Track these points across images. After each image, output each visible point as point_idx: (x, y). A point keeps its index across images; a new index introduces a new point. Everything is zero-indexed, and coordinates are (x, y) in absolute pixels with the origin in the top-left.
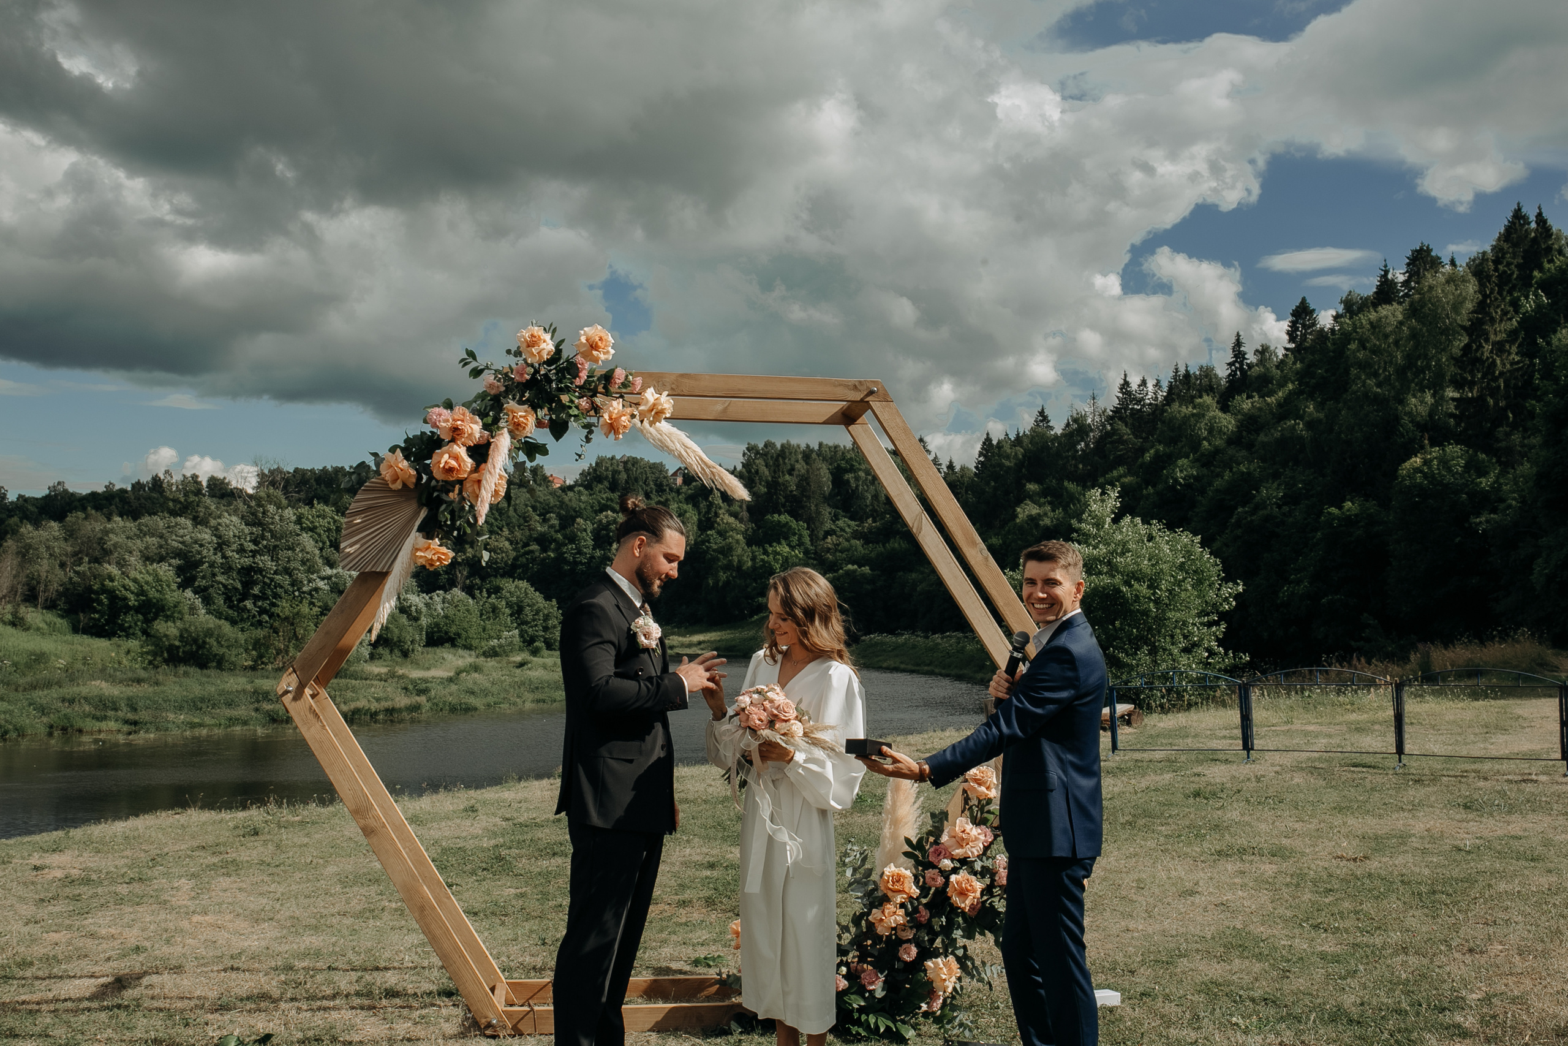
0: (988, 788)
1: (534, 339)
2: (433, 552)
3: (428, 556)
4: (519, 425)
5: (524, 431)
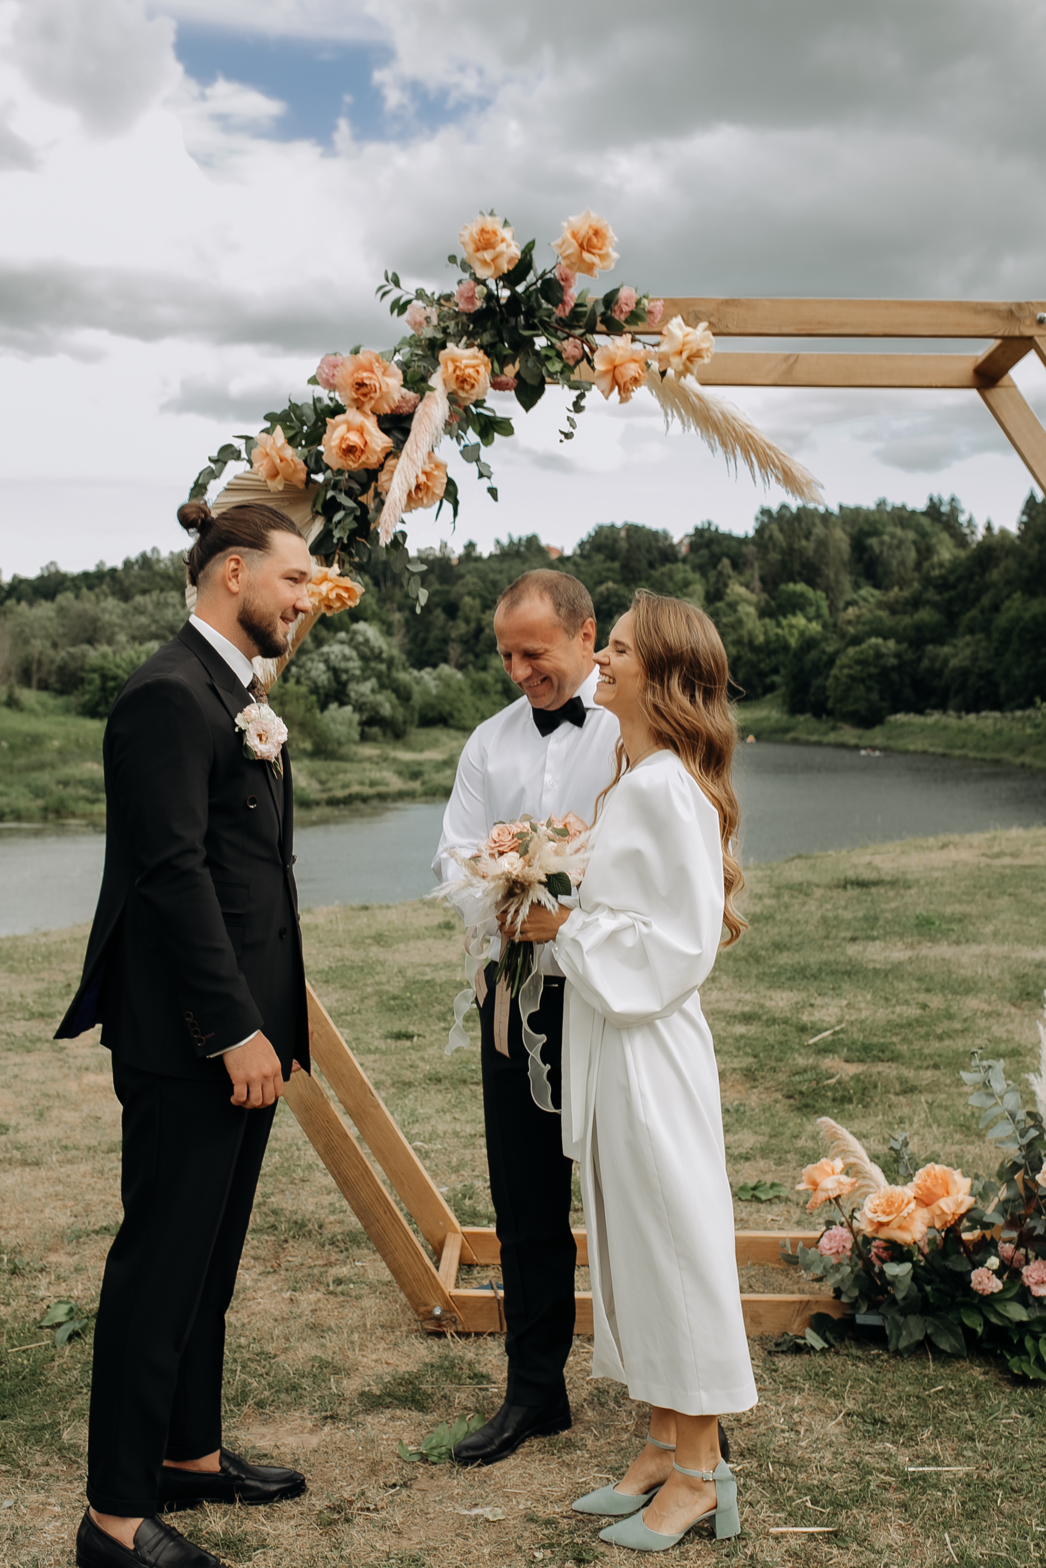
1: (486, 236)
2: (331, 585)
3: (324, 594)
4: (464, 381)
5: (474, 391)
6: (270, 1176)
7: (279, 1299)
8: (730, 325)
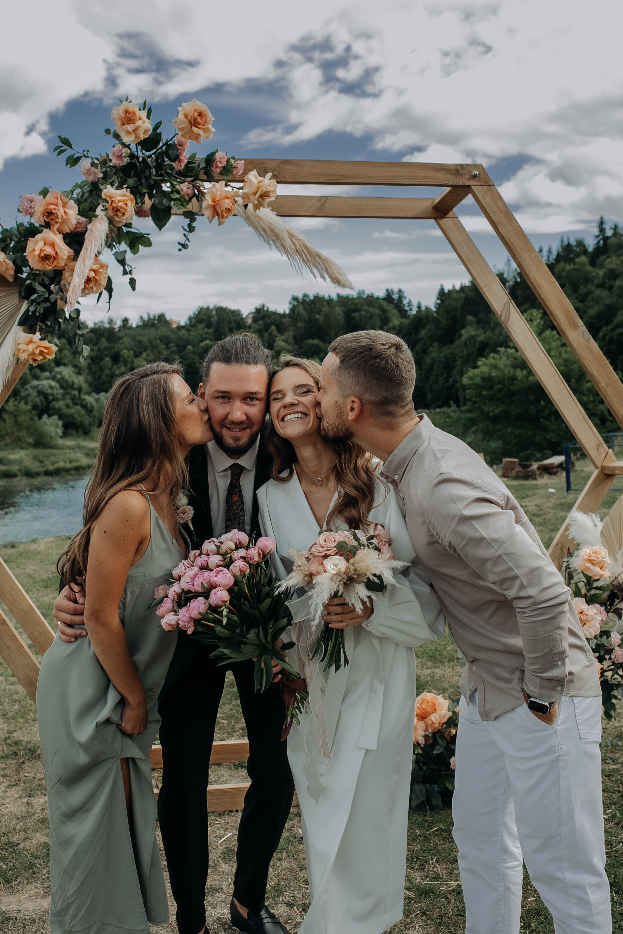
0: (601, 568)
1: (129, 115)
2: (35, 345)
3: (31, 350)
4: (118, 210)
5: (124, 217)
6: (12, 719)
7: (20, 803)
8: (286, 177)
